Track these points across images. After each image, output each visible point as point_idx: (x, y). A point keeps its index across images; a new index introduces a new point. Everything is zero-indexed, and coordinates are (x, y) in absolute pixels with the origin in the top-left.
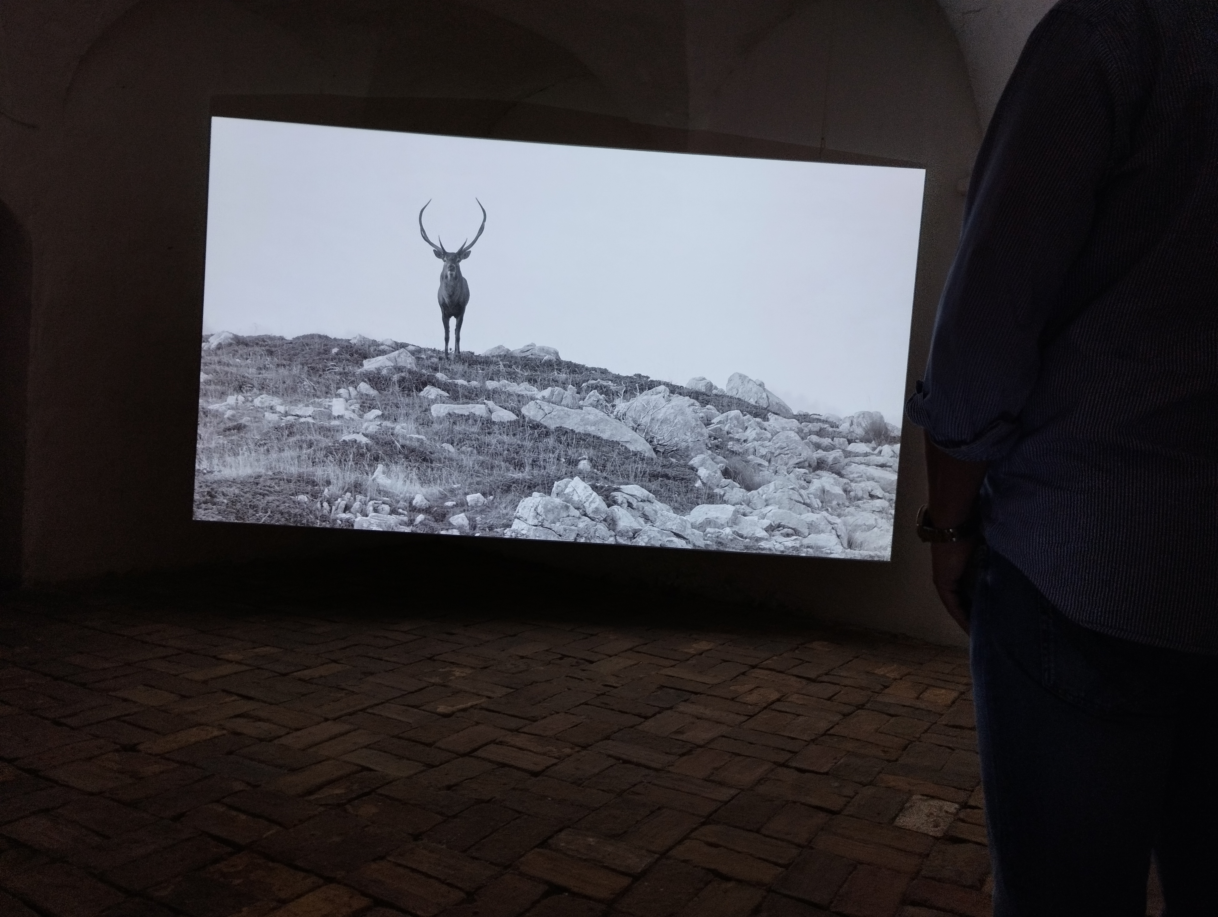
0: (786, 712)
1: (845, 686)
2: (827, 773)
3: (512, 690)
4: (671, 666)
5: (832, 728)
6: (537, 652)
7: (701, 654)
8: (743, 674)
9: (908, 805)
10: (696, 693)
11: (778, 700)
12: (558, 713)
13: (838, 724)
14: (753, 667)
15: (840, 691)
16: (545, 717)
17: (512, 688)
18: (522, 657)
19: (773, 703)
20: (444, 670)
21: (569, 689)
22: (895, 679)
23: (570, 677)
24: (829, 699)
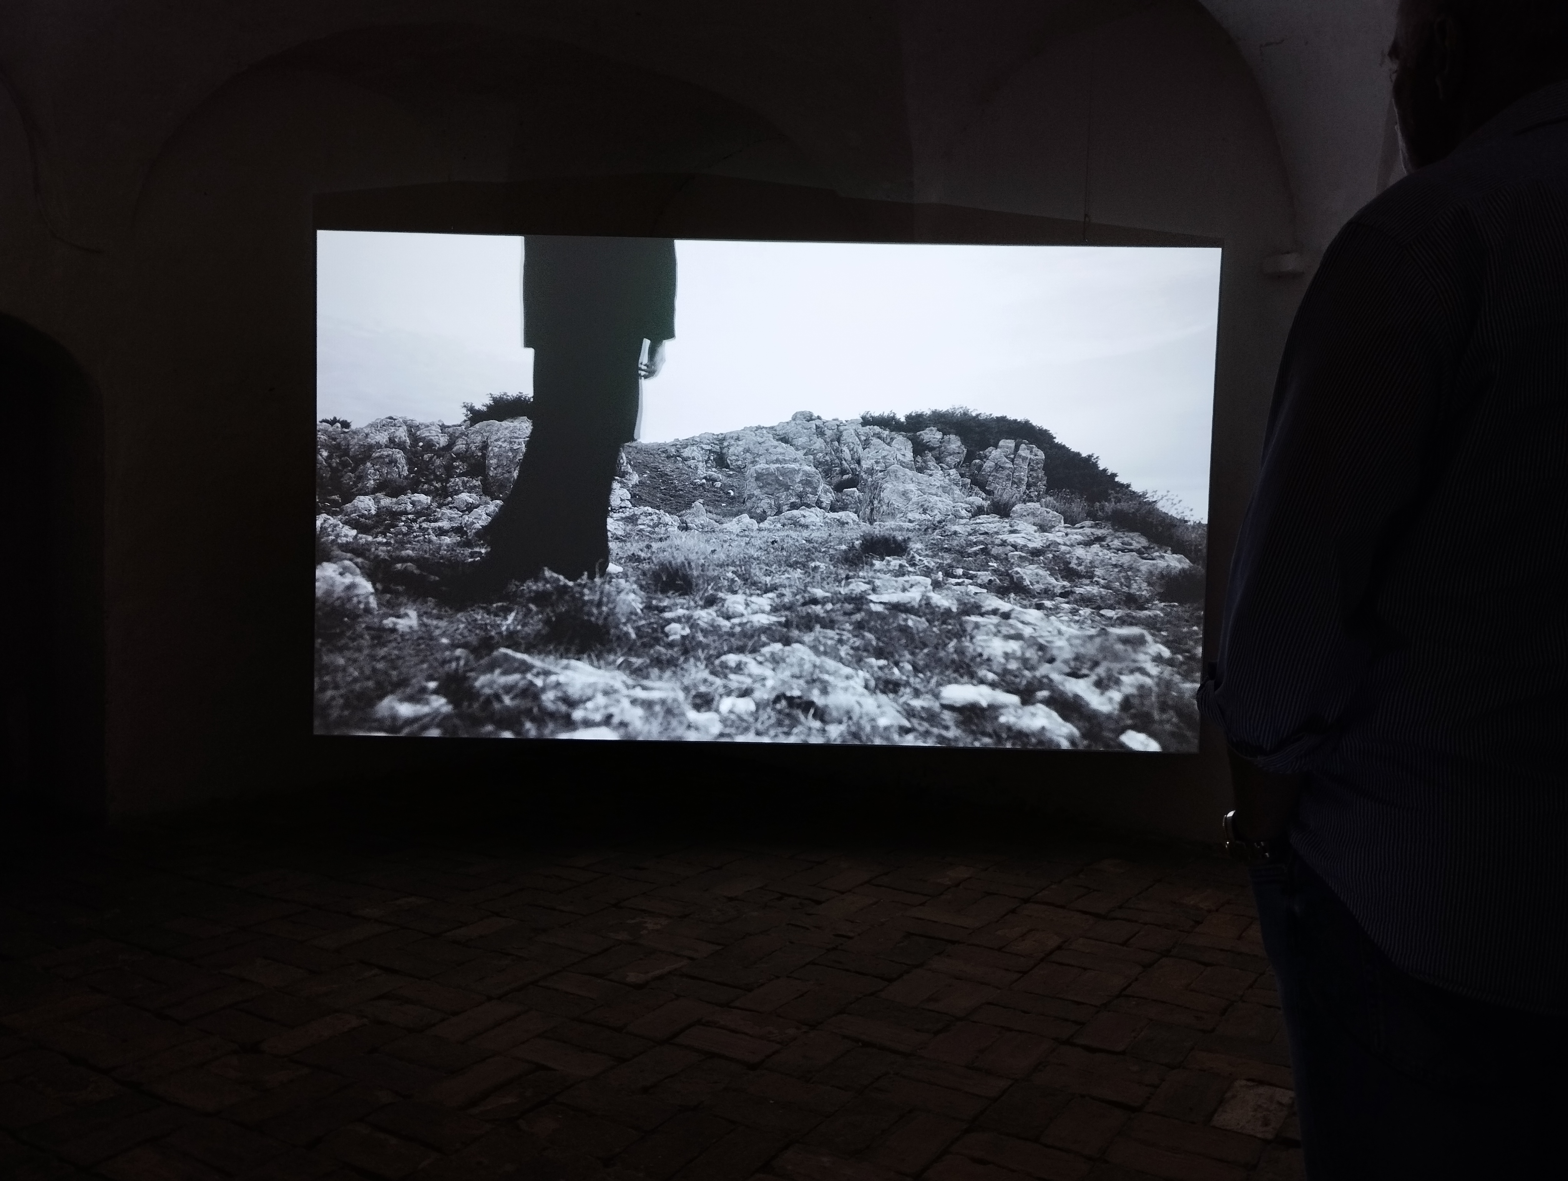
0: (1068, 965)
1: (1146, 924)
2: (1123, 1053)
3: (720, 947)
4: (921, 905)
5: (1130, 985)
6: (749, 891)
7: (957, 885)
8: (1013, 911)
9: (1229, 1094)
10: (953, 942)
11: (1059, 948)
12: (778, 977)
13: (1136, 979)
14: (1026, 901)
15: (1138, 932)
16: (762, 985)
17: (718, 944)
18: (731, 899)
19: (1052, 952)
20: (633, 921)
21: (792, 943)
22: (1209, 911)
23: (792, 925)
24: (1125, 944)
